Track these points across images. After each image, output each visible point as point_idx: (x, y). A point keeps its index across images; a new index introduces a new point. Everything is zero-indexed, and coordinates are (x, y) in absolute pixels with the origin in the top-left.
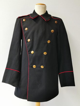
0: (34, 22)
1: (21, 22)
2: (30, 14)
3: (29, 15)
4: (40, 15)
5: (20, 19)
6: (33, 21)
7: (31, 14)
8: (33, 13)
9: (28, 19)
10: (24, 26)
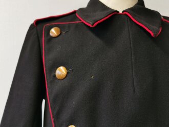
0: (95, 42)
1: (43, 39)
2: (77, 9)
3: (74, 12)
4: (121, 12)
5: (39, 26)
6: (91, 34)
7: (81, 10)
8: (89, 5)
9: (69, 26)
10: (52, 56)
